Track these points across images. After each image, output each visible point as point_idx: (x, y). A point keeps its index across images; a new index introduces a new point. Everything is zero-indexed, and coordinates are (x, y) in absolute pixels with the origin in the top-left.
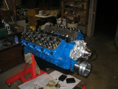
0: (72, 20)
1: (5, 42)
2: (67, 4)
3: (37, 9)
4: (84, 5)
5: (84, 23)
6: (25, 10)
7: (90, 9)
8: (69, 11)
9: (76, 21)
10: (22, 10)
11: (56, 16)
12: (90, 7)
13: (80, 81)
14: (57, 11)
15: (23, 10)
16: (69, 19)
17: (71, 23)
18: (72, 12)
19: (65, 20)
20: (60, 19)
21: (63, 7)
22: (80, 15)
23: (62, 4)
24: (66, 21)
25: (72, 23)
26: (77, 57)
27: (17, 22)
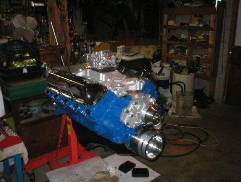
0: (184, 67)
1: (44, 104)
2: (174, 34)
3: (114, 42)
4: (208, 36)
5: (208, 74)
6: (92, 43)
7: (222, 44)
8: (177, 47)
9: (192, 68)
10: (86, 44)
11: (150, 57)
12: (222, 40)
13: (158, 175)
14: (152, 48)
15: (88, 44)
16: (177, 64)
17: (180, 73)
18: (183, 50)
19: (168, 65)
20: (158, 64)
21: (165, 39)
22: (200, 57)
23: (164, 33)
24: (170, 68)
25: (182, 73)
26: (136, 123)
27: (70, 67)
